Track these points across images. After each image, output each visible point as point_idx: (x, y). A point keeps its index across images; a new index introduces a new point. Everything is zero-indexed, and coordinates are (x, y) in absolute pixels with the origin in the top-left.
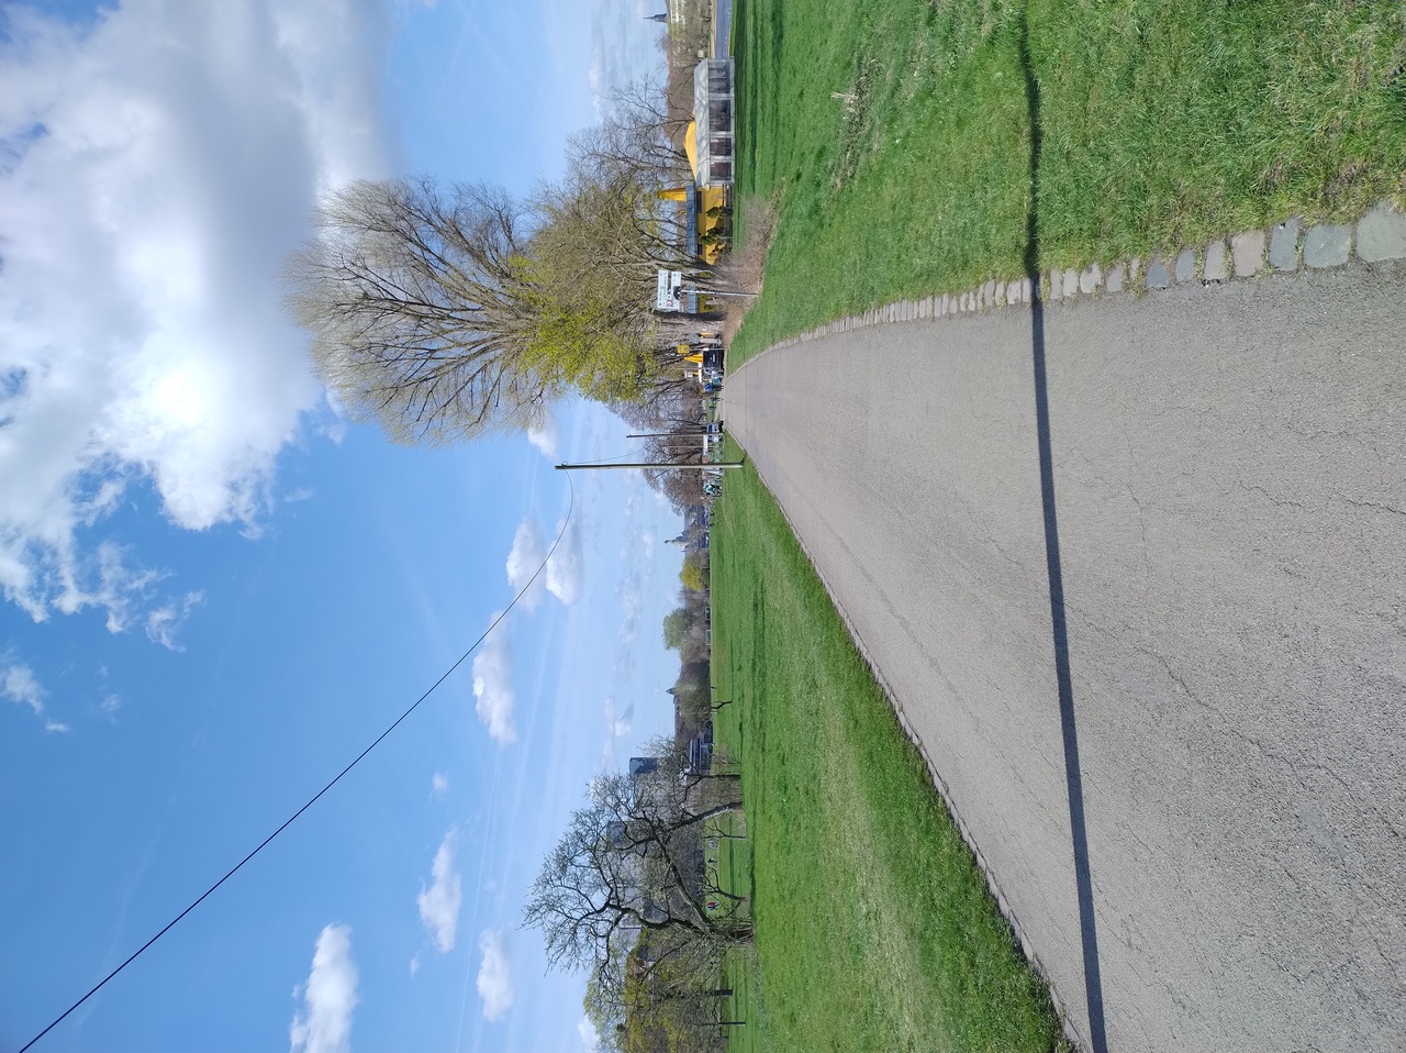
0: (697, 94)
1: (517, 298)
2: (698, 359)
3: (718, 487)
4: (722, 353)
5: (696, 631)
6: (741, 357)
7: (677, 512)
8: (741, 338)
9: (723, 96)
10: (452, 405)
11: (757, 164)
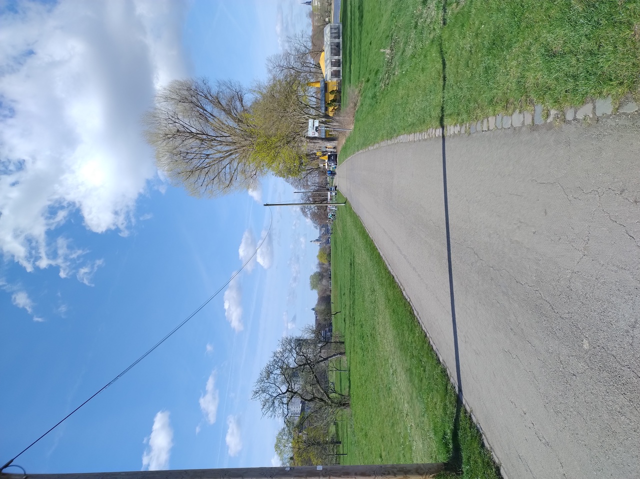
0: (325, 39)
1: (245, 131)
2: (326, 158)
3: (335, 215)
4: (336, 155)
5: (324, 282)
6: (344, 157)
7: (316, 227)
8: (345, 148)
9: (337, 41)
10: (216, 179)
11: (352, 72)
